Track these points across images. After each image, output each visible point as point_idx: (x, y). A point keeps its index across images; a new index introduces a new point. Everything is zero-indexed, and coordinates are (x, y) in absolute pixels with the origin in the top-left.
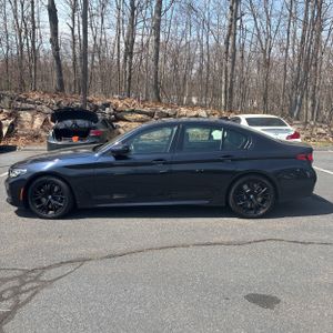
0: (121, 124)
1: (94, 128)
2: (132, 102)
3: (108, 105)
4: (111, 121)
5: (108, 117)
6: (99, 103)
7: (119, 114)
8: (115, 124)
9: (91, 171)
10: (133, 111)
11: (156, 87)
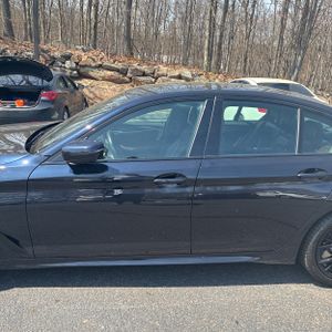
0: (85, 82)
1: (47, 88)
2: (99, 56)
3: (68, 57)
4: (72, 78)
5: (68, 73)
6: (57, 54)
7: (82, 70)
8: (77, 82)
9: (20, 196)
10: (100, 67)
11: (128, 38)
